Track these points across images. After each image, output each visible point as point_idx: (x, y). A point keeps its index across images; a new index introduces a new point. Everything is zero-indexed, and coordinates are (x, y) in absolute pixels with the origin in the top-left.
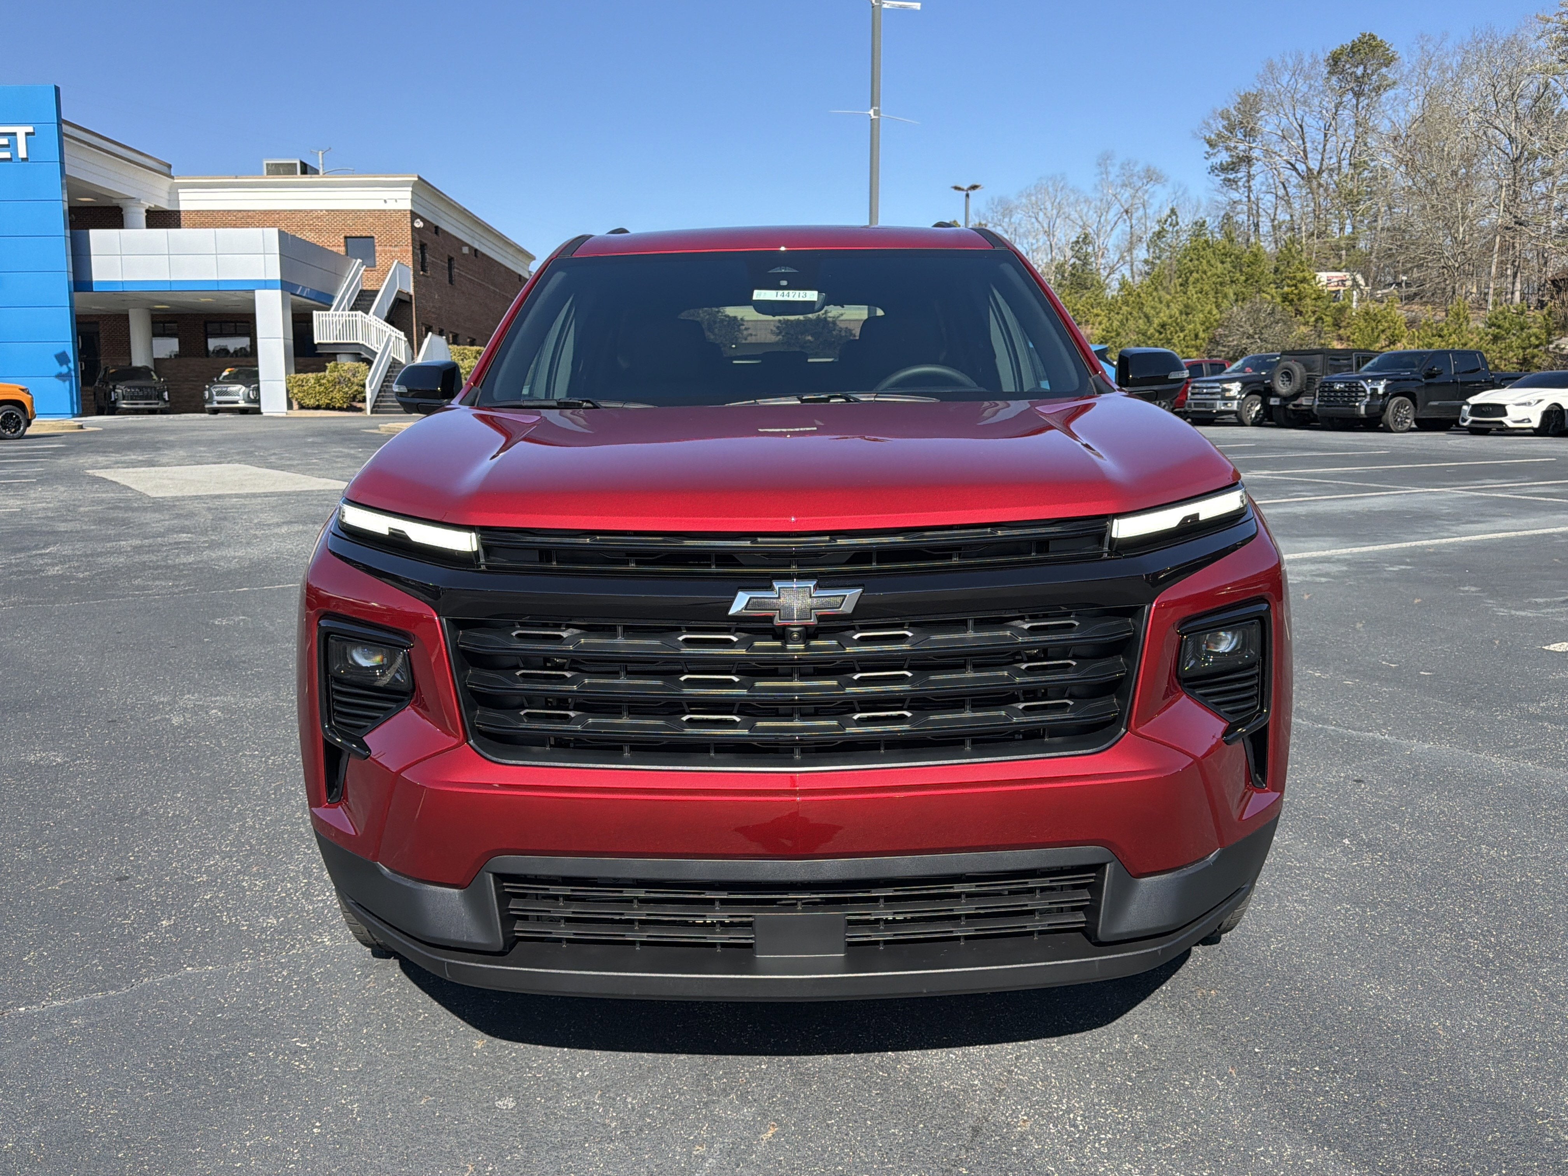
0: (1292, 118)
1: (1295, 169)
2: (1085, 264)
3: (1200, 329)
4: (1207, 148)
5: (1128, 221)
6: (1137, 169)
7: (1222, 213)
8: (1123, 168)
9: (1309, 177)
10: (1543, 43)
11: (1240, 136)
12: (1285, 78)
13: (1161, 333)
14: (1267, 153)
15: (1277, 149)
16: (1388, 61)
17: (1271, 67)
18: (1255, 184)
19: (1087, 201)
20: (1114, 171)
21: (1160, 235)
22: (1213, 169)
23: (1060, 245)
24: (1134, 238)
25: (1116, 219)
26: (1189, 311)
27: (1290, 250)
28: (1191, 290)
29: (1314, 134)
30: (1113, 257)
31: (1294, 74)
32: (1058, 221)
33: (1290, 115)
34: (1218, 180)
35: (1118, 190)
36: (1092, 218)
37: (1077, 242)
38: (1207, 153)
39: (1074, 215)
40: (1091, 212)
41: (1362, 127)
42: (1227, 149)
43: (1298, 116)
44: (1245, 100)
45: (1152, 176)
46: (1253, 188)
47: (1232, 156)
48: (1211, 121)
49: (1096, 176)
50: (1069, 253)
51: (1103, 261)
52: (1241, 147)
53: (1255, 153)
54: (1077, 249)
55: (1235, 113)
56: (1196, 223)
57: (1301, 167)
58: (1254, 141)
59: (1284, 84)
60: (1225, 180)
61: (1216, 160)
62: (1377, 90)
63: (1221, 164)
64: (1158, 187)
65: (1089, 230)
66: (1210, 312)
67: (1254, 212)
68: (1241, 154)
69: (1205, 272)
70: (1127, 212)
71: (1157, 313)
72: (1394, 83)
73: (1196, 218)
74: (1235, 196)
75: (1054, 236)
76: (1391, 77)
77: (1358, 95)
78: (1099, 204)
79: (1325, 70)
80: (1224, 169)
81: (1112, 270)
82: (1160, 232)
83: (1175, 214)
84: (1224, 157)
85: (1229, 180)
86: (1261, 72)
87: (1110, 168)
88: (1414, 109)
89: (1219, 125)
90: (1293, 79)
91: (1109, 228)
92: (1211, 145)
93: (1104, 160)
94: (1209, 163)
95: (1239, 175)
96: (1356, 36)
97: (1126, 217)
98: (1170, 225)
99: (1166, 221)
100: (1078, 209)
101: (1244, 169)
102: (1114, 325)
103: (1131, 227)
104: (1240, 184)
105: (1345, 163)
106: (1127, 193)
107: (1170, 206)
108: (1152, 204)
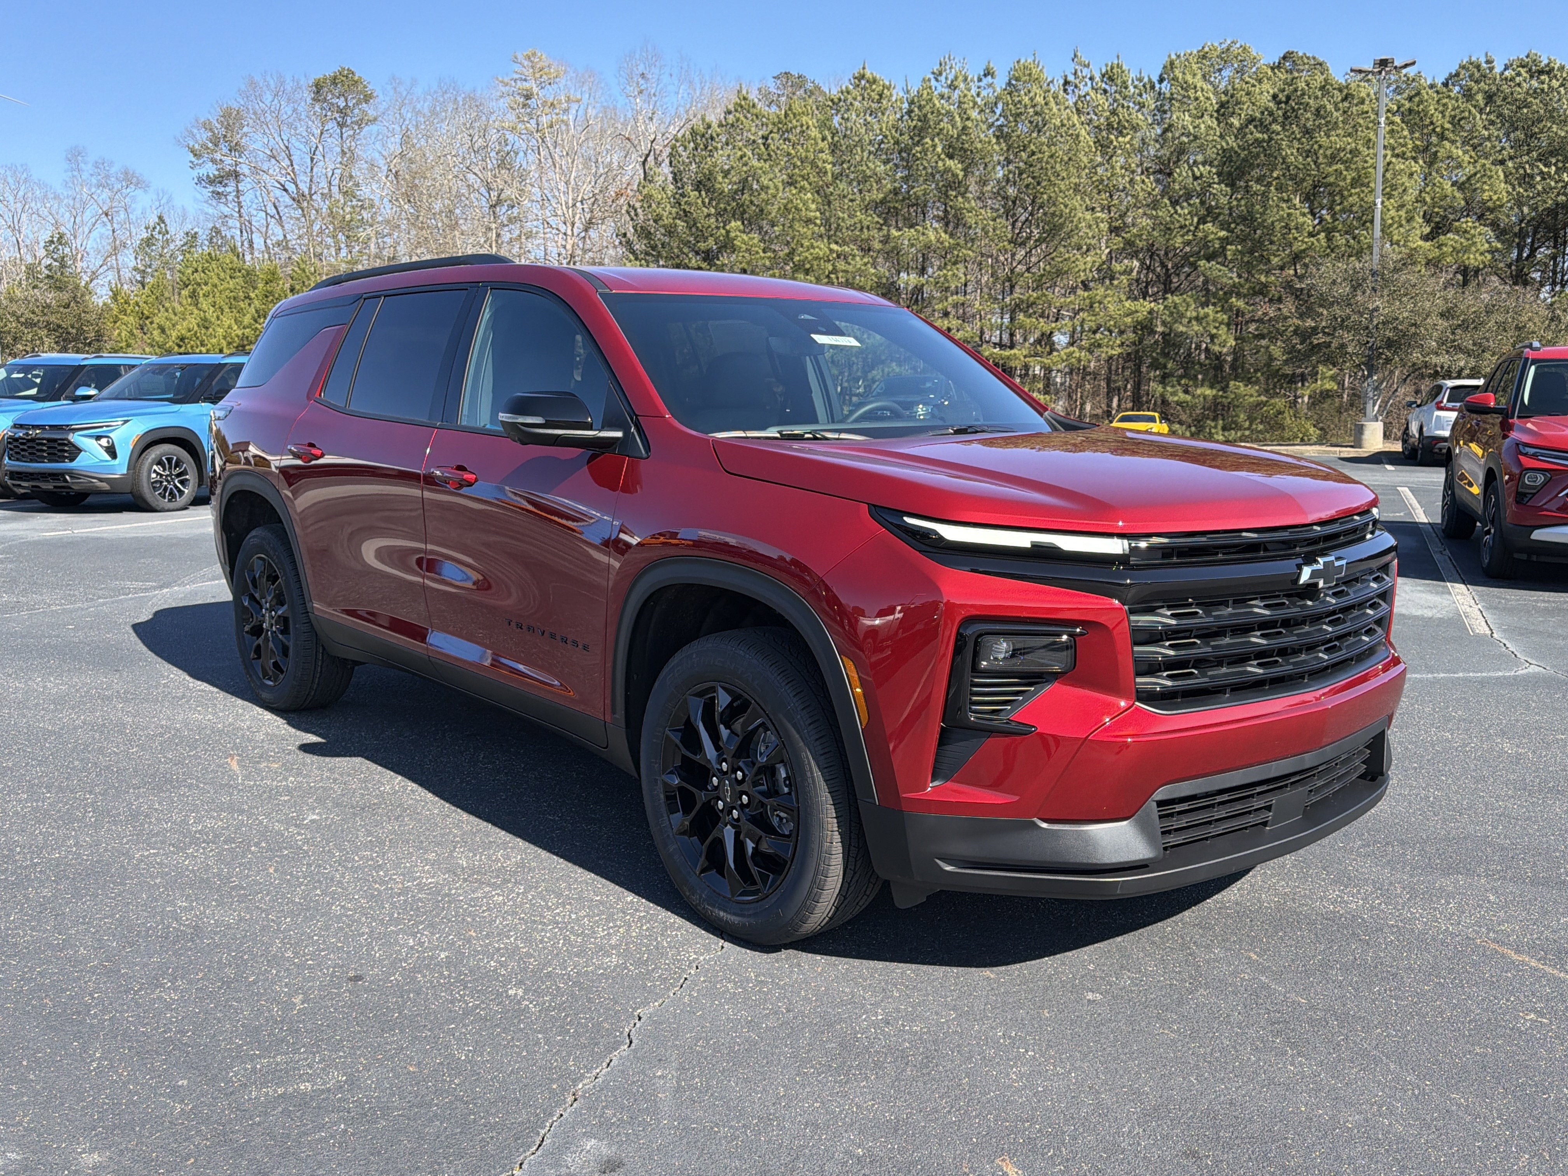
0: (278, 139)
1: (286, 190)
2: (63, 266)
3: (224, 343)
4: (191, 157)
5: (109, 224)
6: (113, 170)
7: (211, 225)
8: (98, 168)
9: (299, 199)
10: (503, 103)
11: (225, 150)
12: (268, 97)
13: (180, 346)
14: (256, 170)
15: (265, 168)
16: (367, 98)
17: (253, 84)
18: (246, 199)
19: (56, 197)
20: (88, 168)
21: (149, 242)
22: (200, 180)
23: (28, 242)
24: (118, 242)
25: (93, 220)
26: (206, 324)
27: (304, 271)
28: (204, 304)
29: (300, 156)
30: (95, 262)
31: (276, 95)
32: (24, 216)
33: (276, 135)
34: (207, 192)
35: (93, 190)
36: (66, 219)
37: (52, 242)
38: (191, 162)
39: (44, 212)
40: (62, 210)
41: (348, 157)
42: (213, 161)
43: (285, 138)
44: (227, 114)
45: (130, 179)
46: (243, 204)
47: (218, 170)
48: (195, 131)
49: (66, 171)
50: (41, 253)
51: (85, 265)
52: (228, 160)
53: (244, 169)
54: (51, 248)
55: (219, 126)
56: (187, 234)
57: (291, 187)
58: (240, 156)
59: (268, 103)
60: (213, 192)
61: (203, 172)
62: (359, 123)
63: (208, 176)
64: (139, 192)
65: (62, 229)
66: (230, 327)
67: (246, 227)
68: (228, 168)
69: (215, 286)
70: (107, 215)
71: (174, 325)
72: (375, 119)
73: (186, 230)
74: (226, 210)
75: (20, 233)
76: (372, 113)
77: (341, 125)
78: (71, 203)
79: (308, 96)
80: (211, 182)
81: (94, 276)
82: (148, 239)
83: (163, 222)
84: (211, 170)
85: (218, 193)
86: (243, 87)
87: (82, 165)
88: (394, 145)
89: (204, 136)
90: (276, 101)
91: (87, 230)
92: (195, 155)
93: (75, 156)
94: (195, 173)
95: (228, 189)
96: (337, 69)
97: (105, 219)
98: (160, 233)
99: (154, 228)
100: (48, 205)
101: (232, 183)
102: (123, 335)
103: (114, 231)
104: (230, 198)
105: (335, 190)
106: (106, 194)
107: (156, 213)
108: (134, 210)
